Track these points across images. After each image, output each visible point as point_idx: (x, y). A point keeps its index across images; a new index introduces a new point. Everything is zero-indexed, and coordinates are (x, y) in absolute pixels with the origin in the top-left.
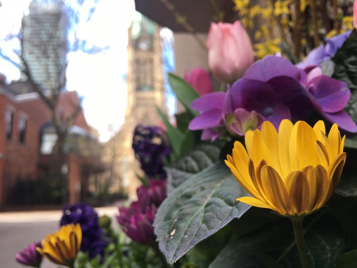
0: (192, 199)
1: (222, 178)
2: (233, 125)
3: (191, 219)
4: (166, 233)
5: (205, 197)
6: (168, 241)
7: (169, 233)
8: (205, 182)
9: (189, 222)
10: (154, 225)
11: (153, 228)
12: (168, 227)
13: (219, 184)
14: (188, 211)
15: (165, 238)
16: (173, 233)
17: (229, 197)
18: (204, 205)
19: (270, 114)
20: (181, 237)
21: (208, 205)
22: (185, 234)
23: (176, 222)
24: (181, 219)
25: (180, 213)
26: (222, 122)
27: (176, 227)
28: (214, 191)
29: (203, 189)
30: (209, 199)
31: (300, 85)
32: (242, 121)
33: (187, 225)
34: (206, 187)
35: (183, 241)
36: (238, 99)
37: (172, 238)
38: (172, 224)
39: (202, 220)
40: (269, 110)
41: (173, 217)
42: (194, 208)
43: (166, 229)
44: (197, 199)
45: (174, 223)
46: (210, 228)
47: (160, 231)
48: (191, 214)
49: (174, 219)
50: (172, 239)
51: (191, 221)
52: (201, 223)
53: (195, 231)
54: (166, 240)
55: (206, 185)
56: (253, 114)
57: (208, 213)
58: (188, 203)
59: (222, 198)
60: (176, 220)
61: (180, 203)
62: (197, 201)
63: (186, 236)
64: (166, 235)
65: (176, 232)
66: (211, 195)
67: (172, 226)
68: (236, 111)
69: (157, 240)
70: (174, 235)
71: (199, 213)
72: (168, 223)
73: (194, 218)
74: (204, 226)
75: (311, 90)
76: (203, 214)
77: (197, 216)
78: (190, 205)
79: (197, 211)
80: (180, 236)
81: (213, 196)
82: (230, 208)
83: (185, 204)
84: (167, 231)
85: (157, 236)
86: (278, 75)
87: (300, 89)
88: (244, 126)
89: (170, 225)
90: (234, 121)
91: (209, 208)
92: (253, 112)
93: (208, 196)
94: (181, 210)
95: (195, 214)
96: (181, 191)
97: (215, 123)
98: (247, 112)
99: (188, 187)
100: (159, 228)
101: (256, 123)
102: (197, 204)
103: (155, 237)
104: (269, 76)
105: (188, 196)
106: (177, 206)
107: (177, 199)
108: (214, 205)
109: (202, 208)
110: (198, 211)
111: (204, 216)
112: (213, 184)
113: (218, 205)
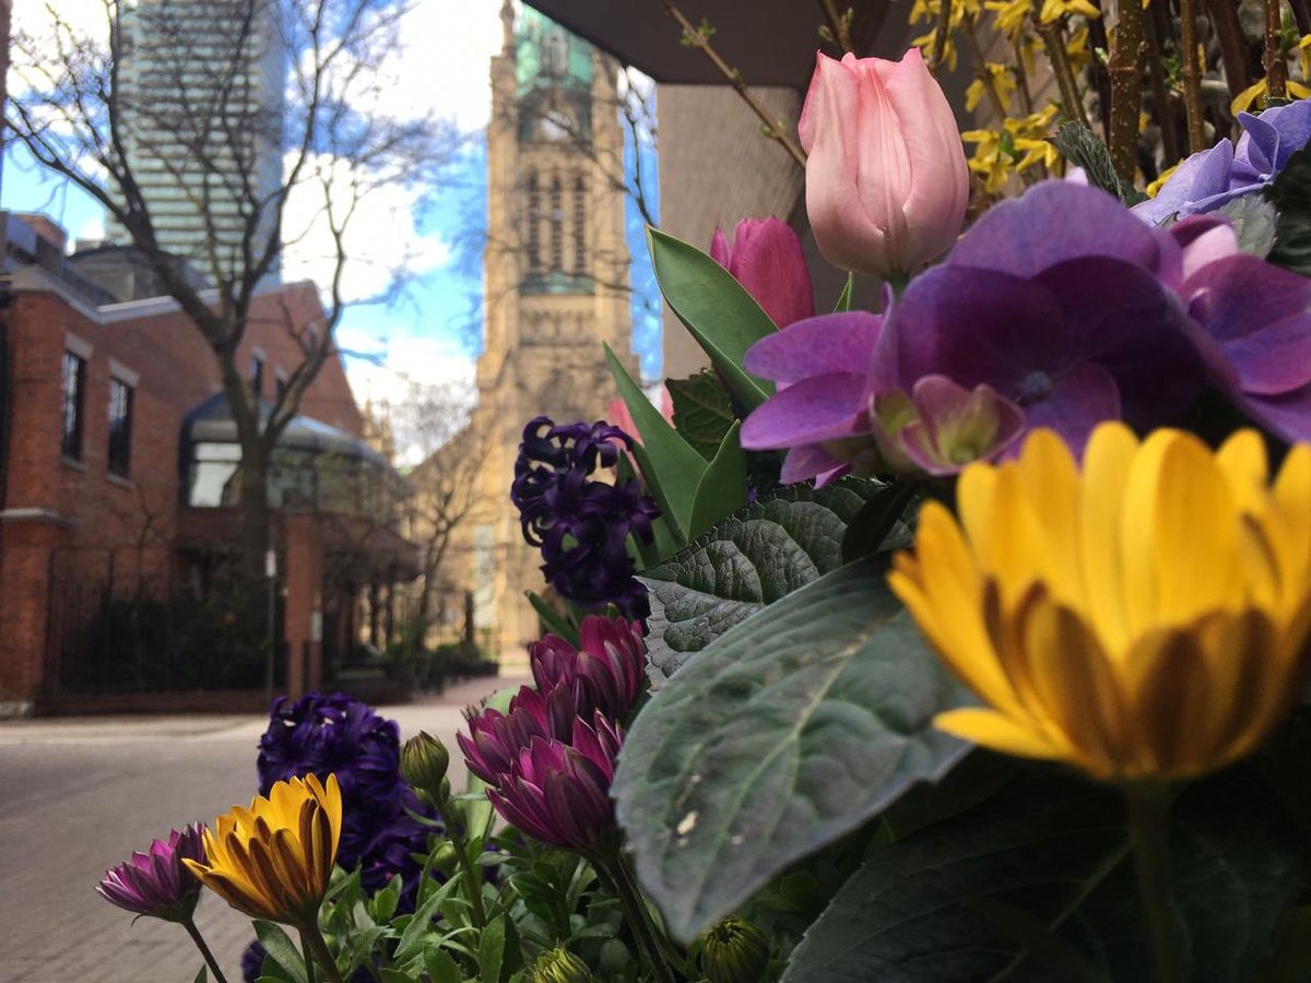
0: (754, 702)
1: (860, 628)
2: (908, 434)
3: (752, 777)
4: (663, 826)
5: (800, 695)
6: (669, 855)
7: (673, 823)
8: (797, 639)
9: (745, 786)
10: (612, 793)
11: (612, 803)
12: (666, 801)
13: (851, 651)
14: (742, 744)
15: (657, 843)
16: (686, 825)
17: (895, 701)
18: (800, 725)
19: (1041, 397)
20: (718, 841)
21: (812, 728)
22: (734, 829)
23: (697, 785)
24: (716, 772)
25: (712, 751)
26: (863, 421)
27: (696, 803)
28: (832, 676)
29: (790, 664)
30: (816, 701)
31: (1157, 291)
32: (937, 421)
33: (738, 800)
34: (805, 658)
35: (725, 855)
36: (926, 338)
37: (683, 842)
38: (681, 792)
39: (792, 781)
40: (1038, 380)
41: (686, 766)
42: (762, 737)
43: (660, 808)
44: (772, 703)
45: (689, 788)
46: (825, 812)
47: (639, 813)
48: (754, 757)
49: (690, 774)
50: (686, 848)
51: (756, 784)
52: (789, 791)
53: (769, 820)
54: (663, 850)
55: (805, 653)
56: (979, 399)
57: (814, 759)
58: (737, 717)
59: (866, 704)
60: (696, 778)
61: (707, 714)
62: (773, 710)
63: (737, 840)
64: (660, 831)
65: (697, 821)
66: (823, 691)
67: (683, 799)
68: (920, 384)
69: (629, 848)
70: (690, 834)
71: (782, 754)
72: (668, 787)
73: (765, 773)
74: (802, 804)
75: (1196, 308)
76: (796, 761)
77: (773, 766)
78: (744, 724)
79: (772, 745)
80: (713, 836)
81: (832, 694)
82: (899, 741)
83: (728, 720)
84: (663, 815)
85: (629, 833)
86: (1077, 253)
87: (1160, 306)
88: (947, 438)
89: (676, 797)
90: (908, 419)
91: (818, 737)
92: (981, 388)
93: (811, 694)
94: (715, 742)
95: (768, 759)
96: (709, 671)
97: (836, 426)
98: (959, 390)
99: (736, 656)
100: (635, 804)
101: (991, 430)
102: (772, 721)
103: (620, 836)
104: (1043, 257)
105: (736, 690)
106: (698, 725)
107: (699, 699)
108: (836, 729)
109: (794, 736)
110: (779, 748)
111: (801, 768)
112: (828, 646)
113: (852, 727)
